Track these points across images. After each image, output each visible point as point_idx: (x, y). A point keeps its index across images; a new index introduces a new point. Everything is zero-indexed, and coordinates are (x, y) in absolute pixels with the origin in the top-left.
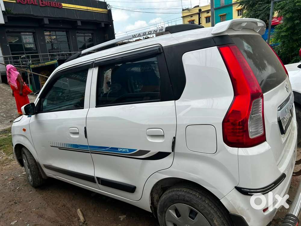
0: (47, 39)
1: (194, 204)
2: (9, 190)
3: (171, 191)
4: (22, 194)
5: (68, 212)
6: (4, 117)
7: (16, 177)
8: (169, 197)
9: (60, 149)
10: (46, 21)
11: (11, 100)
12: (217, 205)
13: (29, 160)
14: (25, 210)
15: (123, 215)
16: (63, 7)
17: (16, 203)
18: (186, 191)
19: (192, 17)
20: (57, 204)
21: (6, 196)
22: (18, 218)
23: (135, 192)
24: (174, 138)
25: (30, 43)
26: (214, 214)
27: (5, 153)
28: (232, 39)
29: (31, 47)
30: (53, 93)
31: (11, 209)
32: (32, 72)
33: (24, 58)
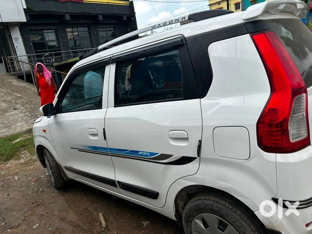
0: (70, 36)
1: (223, 215)
2: (31, 191)
3: (197, 199)
4: (45, 195)
5: (90, 216)
6: (29, 116)
7: (40, 178)
8: (196, 206)
9: (79, 151)
10: (68, 17)
11: (35, 99)
12: (250, 217)
13: (50, 161)
14: (48, 213)
15: (147, 221)
16: (84, 2)
17: (38, 205)
18: (214, 200)
19: (219, 4)
20: (79, 208)
21: (29, 198)
22: (40, 221)
23: (158, 198)
24: (200, 141)
25: (52, 41)
26: (247, 227)
27: (29, 154)
28: (268, 24)
29: (54, 45)
30: (76, 91)
31: (33, 211)
32: (55, 70)
33: (47, 56)
